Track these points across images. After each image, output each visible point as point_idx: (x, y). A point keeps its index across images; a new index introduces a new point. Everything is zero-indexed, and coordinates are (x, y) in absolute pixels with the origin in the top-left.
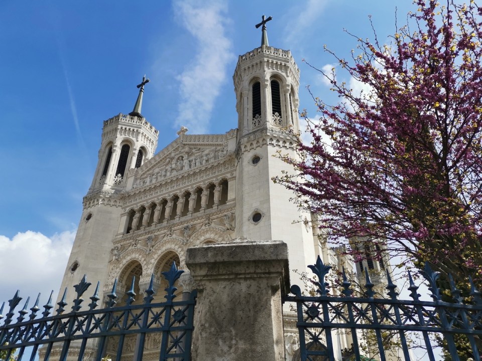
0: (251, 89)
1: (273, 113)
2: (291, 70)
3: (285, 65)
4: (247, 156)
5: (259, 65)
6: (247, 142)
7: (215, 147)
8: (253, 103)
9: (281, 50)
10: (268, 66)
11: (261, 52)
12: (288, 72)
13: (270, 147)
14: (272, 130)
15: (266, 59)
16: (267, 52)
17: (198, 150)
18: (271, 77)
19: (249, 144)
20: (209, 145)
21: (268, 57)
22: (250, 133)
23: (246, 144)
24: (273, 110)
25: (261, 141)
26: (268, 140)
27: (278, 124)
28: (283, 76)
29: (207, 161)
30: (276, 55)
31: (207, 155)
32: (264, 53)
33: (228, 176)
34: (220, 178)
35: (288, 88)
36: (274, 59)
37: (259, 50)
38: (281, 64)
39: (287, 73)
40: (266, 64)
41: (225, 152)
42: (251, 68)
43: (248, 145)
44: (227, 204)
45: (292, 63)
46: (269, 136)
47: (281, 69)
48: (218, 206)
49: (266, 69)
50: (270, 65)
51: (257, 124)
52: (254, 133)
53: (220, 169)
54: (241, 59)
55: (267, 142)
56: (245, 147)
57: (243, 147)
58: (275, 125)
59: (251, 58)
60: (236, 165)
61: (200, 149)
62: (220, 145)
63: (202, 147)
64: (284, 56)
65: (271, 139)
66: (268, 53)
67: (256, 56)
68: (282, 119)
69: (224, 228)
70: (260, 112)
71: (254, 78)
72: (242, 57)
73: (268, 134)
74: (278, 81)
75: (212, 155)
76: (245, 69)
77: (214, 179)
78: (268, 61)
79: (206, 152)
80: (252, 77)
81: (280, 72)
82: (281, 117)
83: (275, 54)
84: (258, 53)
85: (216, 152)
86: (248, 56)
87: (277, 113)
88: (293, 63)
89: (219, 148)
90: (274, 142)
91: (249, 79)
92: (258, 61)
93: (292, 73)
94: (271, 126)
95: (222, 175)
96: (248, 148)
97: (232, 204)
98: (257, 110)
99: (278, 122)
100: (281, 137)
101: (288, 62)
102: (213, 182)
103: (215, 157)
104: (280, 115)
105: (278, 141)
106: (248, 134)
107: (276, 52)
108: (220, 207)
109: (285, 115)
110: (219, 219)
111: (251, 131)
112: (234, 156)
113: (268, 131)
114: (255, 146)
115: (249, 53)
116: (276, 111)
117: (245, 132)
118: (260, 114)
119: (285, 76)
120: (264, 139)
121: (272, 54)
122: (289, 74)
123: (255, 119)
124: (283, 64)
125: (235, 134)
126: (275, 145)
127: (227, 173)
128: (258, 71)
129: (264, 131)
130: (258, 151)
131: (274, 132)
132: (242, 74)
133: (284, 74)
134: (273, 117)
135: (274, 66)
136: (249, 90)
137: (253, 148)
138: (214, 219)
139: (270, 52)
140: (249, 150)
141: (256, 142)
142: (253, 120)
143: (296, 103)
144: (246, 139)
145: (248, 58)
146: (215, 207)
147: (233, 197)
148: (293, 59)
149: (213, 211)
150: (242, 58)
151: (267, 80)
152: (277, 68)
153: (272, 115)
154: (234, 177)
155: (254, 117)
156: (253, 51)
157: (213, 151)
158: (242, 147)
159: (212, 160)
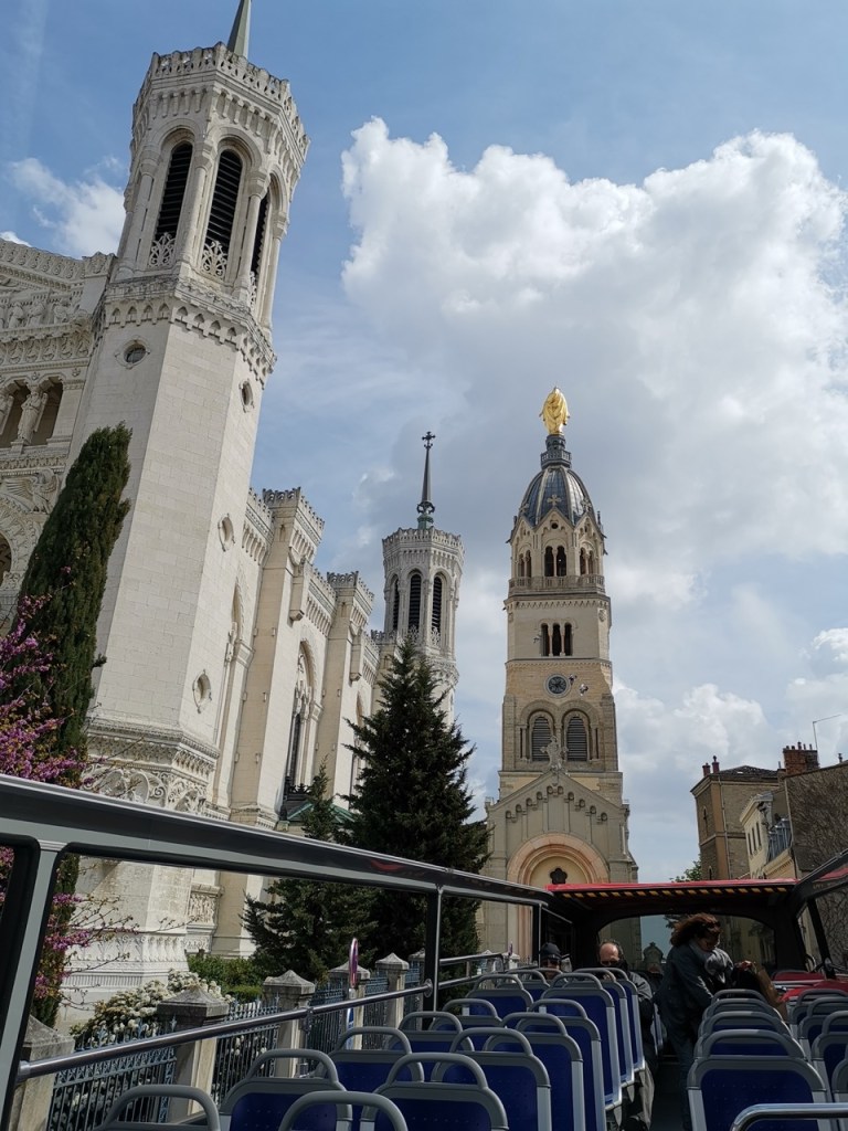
0: (168, 157)
1: (208, 242)
2: (280, 133)
3: (267, 119)
4: (117, 338)
5: (198, 96)
6: (123, 302)
7: (48, 289)
8: (165, 199)
9: (264, 74)
10: (221, 107)
11: (211, 63)
12: (273, 140)
13: (175, 330)
14: (190, 287)
15: (218, 88)
16: (225, 67)
17: (5, 285)
18: (226, 140)
19: (127, 307)
20: (34, 277)
21: (226, 83)
22: (135, 280)
23: (118, 305)
24: (209, 233)
25: (156, 307)
26: (175, 310)
27: (213, 273)
28: (256, 147)
29: (20, 320)
30: (249, 84)
31: (23, 304)
32: (219, 68)
33: (66, 375)
34: (44, 375)
35: (259, 183)
36: (242, 92)
37: (208, 56)
38: (257, 113)
39: (267, 142)
40: (215, 100)
41: (71, 310)
42: (176, 99)
43: (125, 309)
44: (50, 445)
45: (287, 118)
46: (178, 299)
47: (254, 125)
48: (24, 445)
49: (214, 116)
50: (227, 107)
51: (160, 258)
52: (144, 280)
53: (49, 352)
54: (156, 65)
55: (170, 314)
56: (116, 311)
57: (112, 311)
58: (205, 273)
59: (182, 69)
60: (90, 352)
61: (9, 281)
62: (64, 286)
63: (15, 279)
64: (269, 92)
65: (183, 310)
66: (227, 72)
67: (195, 70)
68: (228, 262)
69: (27, 502)
70: (175, 228)
71: (180, 130)
72: (160, 59)
73: (178, 295)
74: (241, 156)
75: (37, 308)
76: (161, 98)
77: (30, 374)
78: (224, 94)
79: (25, 296)
80: (174, 125)
81: (250, 133)
82: (226, 257)
83: (247, 79)
84: (203, 64)
85: (49, 301)
86: (176, 62)
87: (217, 244)
88: (293, 117)
89: (59, 293)
90: (190, 319)
91: (166, 129)
92: (198, 86)
93: (284, 143)
94: (191, 275)
95: (51, 367)
96: (123, 317)
97: (61, 449)
98: (169, 220)
99: (214, 266)
100: (209, 309)
101: (277, 112)
102: (26, 380)
103: (44, 316)
104: (225, 249)
105: (200, 317)
106: (129, 281)
107: (250, 76)
108: (29, 450)
109: (237, 255)
110: (20, 480)
111: (140, 275)
112: (88, 328)
113: (178, 287)
114: (139, 316)
115: (181, 56)
116: (217, 238)
117: (124, 273)
118: (174, 236)
119: (262, 149)
120: (165, 305)
121: (239, 78)
122: (272, 147)
123: (158, 243)
124: (262, 115)
125: (107, 266)
126: (189, 327)
127: (65, 366)
128: (192, 116)
129: (169, 285)
130: (144, 334)
131: (194, 294)
132: (152, 108)
133: (259, 142)
134: (203, 252)
135: (238, 113)
136: (160, 160)
137: (134, 322)
138: (9, 477)
139: (233, 71)
140: (123, 324)
141: (144, 307)
142: (154, 244)
143: (279, 226)
144: (120, 293)
145: (174, 69)
146: (16, 447)
147: (68, 431)
148: (294, 105)
149: (10, 456)
150: (159, 62)
151: (210, 148)
152: (244, 121)
153: (203, 244)
154: (79, 381)
155: (157, 237)
156: (190, 54)
157: (41, 297)
158: (109, 310)
159: (34, 323)
